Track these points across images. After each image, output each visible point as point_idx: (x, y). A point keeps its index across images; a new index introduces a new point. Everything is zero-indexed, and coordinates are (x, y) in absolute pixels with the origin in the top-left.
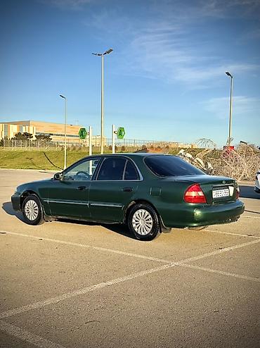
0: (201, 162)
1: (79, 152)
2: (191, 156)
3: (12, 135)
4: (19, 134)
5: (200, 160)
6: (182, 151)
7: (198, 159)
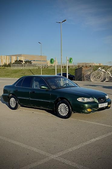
0: (110, 73)
1: (47, 69)
2: (104, 71)
3: (13, 62)
4: (17, 60)
5: (109, 72)
6: (100, 68)
7: (108, 72)
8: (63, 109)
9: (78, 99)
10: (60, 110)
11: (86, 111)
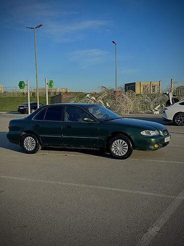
0: (102, 102)
6: (88, 95)
7: (99, 100)
8: (119, 147)
9: (142, 133)
10: (115, 149)
11: (152, 147)
